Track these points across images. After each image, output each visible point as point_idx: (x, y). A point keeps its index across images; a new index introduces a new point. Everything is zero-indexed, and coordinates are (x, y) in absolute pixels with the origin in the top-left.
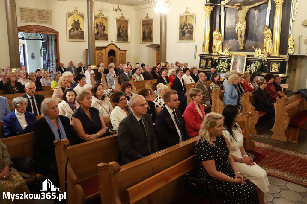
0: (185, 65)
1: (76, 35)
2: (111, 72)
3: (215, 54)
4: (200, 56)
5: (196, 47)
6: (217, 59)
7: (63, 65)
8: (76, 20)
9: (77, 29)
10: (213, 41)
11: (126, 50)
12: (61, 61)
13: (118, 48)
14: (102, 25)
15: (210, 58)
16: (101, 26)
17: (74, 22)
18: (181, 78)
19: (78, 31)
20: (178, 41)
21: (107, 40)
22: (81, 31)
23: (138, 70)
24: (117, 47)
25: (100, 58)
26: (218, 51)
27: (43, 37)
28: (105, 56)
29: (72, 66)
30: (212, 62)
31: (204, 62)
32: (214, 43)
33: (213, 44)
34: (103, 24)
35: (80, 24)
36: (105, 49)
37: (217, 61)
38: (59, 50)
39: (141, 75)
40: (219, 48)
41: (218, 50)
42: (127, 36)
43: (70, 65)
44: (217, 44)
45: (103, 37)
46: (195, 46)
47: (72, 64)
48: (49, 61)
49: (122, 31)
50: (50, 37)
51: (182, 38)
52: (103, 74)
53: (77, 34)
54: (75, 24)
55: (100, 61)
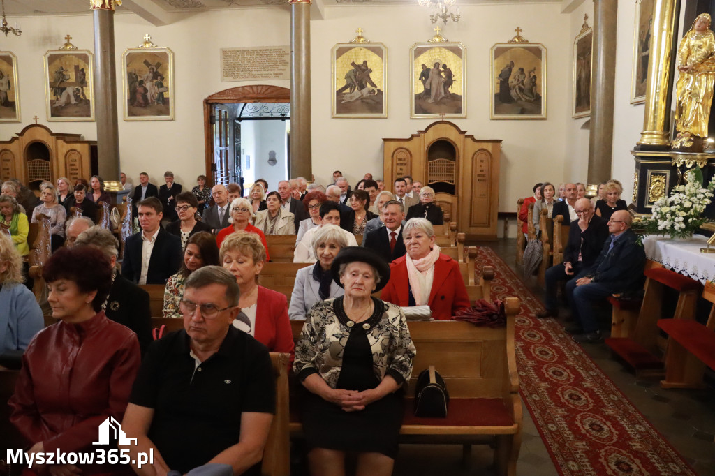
1: (360, 101)
6: (688, 166)
8: (360, 62)
9: (362, 87)
11: (500, 141)
13: (466, 134)
14: (442, 69)
16: (440, 71)
17: (352, 68)
19: (365, 91)
22: (373, 91)
24: (462, 132)
25: (402, 162)
28: (420, 158)
34: (445, 66)
35: (371, 71)
36: (419, 136)
42: (538, 98)
47: (337, 178)
49: (515, 83)
53: (362, 99)
54: (355, 72)
55: (400, 172)
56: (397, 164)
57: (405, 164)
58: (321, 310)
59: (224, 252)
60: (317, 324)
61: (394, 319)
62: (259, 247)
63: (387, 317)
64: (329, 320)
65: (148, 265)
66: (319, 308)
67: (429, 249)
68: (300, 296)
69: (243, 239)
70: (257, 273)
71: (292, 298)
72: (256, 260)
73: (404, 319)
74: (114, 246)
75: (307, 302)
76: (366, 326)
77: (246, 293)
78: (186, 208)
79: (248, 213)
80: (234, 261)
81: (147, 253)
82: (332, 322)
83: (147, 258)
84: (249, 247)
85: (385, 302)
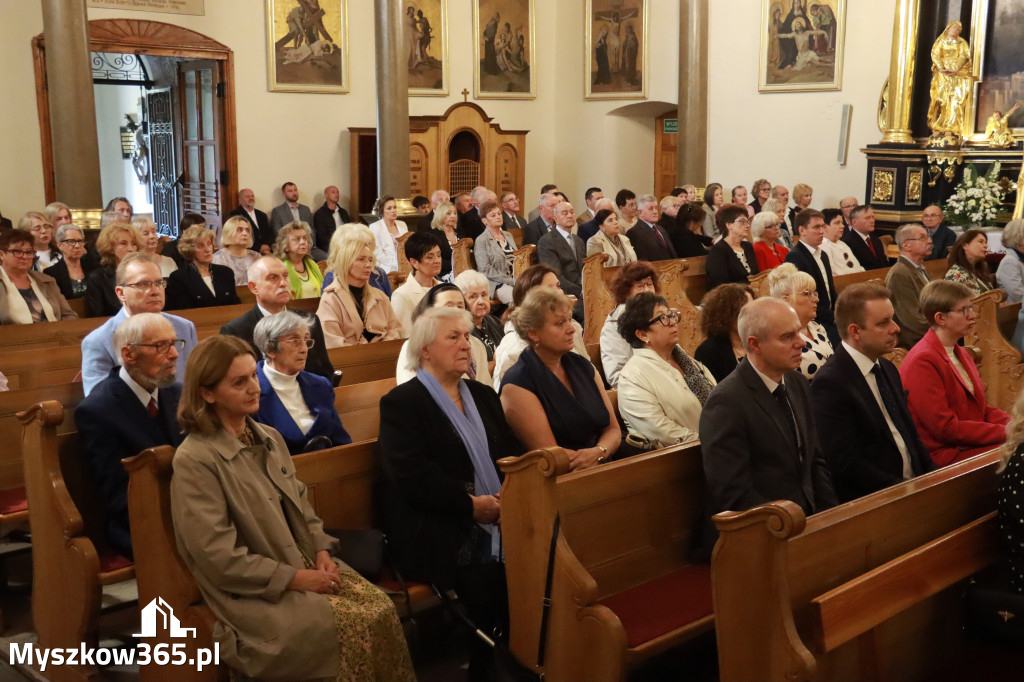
0: (801, 197)
1: (309, 62)
2: (492, 226)
3: (941, 143)
4: (869, 154)
5: (848, 112)
6: (950, 163)
7: (252, 199)
9: (312, 39)
10: (934, 82)
12: (245, 181)
13: (492, 122)
14: (417, 18)
15: (918, 160)
16: (415, 22)
17: (297, 4)
18: (817, 249)
19: (316, 46)
20: (763, 85)
21: (438, 85)
22: (328, 47)
23: (611, 220)
24: (487, 119)
25: (416, 165)
26: (955, 129)
27: (153, 72)
28: (438, 158)
29: (290, 205)
30: (927, 178)
31: (886, 179)
32: (939, 90)
33: (934, 95)
34: (420, 13)
35: (323, 13)
36: (437, 125)
37: (949, 173)
38: (234, 129)
39: (625, 239)
40: (959, 116)
41: (957, 123)
42: (526, 68)
43: (283, 201)
44: (952, 94)
45: (421, 72)
46: (845, 107)
47: (290, 195)
48: (184, 179)
49: (501, 45)
50: (191, 76)
51: (781, 71)
52: (452, 238)
54: (301, 13)
55: (414, 180)
56: (410, 170)
57: (419, 169)
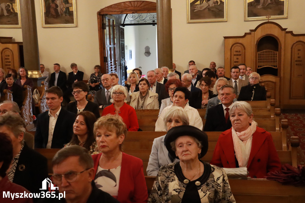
7: (175, 67)
13: (287, 30)
19: (211, 2)
22: (217, 2)
24: (283, 29)
25: (237, 53)
28: (251, 50)
36: (251, 34)
45: (271, 8)
55: (237, 60)
56: (235, 55)
57: (240, 55)
58: (166, 172)
59: (97, 129)
60: (163, 182)
61: (218, 179)
62: (121, 125)
63: (213, 176)
64: (171, 179)
65: (53, 134)
66: (164, 170)
67: (249, 124)
68: (156, 158)
69: (108, 120)
70: (120, 143)
71: (150, 159)
72: (118, 134)
73: (226, 178)
74: (22, 126)
75: (160, 162)
76: (198, 183)
77: (113, 158)
78: (79, 92)
79: (123, 95)
80: (103, 135)
81: (52, 126)
82: (173, 180)
83: (52, 129)
84: (112, 125)
85: (212, 166)
